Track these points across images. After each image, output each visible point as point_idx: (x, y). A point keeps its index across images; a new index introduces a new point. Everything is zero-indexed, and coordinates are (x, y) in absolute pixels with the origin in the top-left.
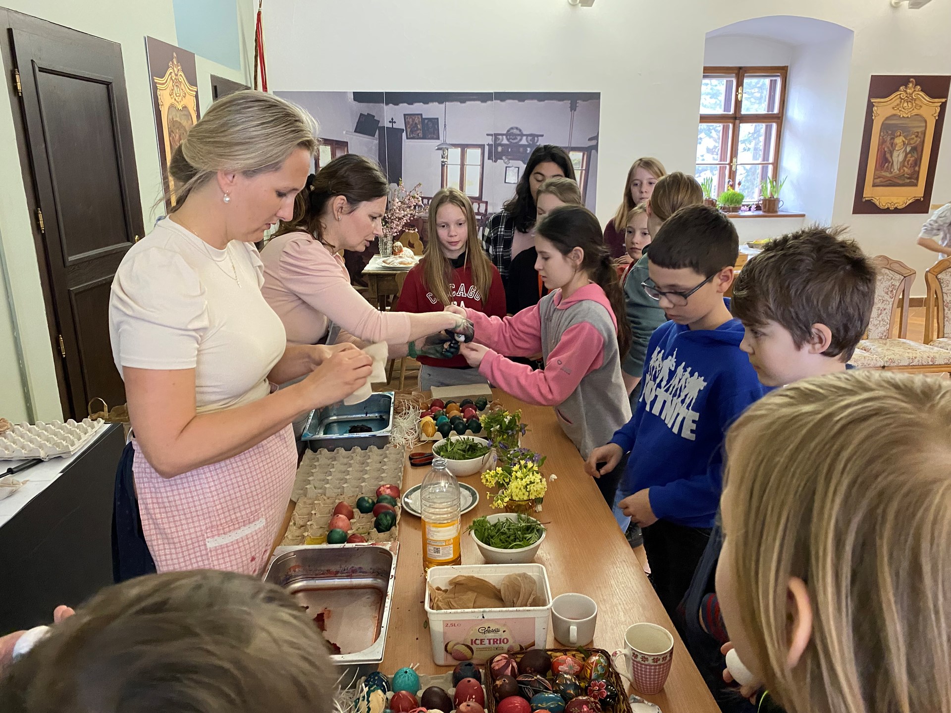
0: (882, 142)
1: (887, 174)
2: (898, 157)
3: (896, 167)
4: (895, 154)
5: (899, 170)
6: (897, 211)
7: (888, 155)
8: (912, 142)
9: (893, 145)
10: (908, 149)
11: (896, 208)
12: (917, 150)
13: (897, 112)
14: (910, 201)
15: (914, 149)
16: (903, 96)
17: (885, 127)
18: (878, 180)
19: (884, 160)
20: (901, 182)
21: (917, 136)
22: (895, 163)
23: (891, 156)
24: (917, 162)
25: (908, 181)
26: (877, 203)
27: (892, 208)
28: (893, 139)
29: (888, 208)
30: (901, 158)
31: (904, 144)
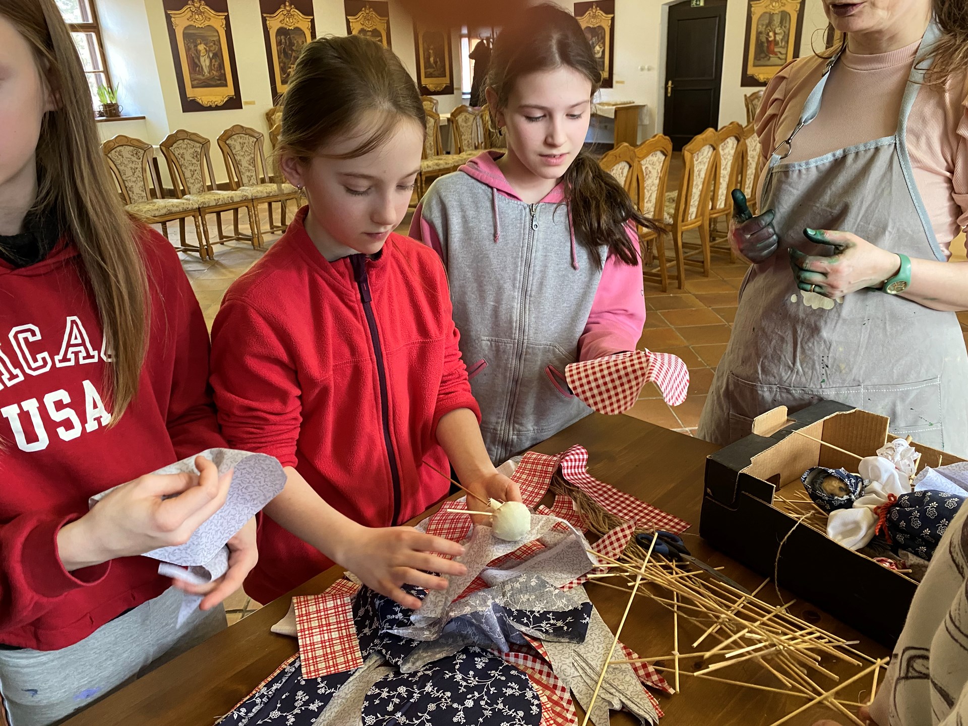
0: (188, 50)
1: (200, 77)
2: (205, 62)
3: (206, 70)
4: (202, 59)
5: (209, 73)
6: (217, 108)
7: (196, 60)
8: (212, 49)
9: (198, 52)
10: (211, 55)
11: (216, 105)
12: (218, 55)
13: (192, 23)
14: (226, 99)
15: (215, 55)
16: (193, 9)
17: (186, 36)
18: (195, 82)
19: (195, 65)
20: (214, 83)
21: (214, 44)
22: (204, 67)
23: (199, 61)
24: (221, 66)
25: (219, 82)
26: (200, 102)
27: (214, 106)
28: (196, 46)
29: (210, 106)
30: (208, 62)
31: (206, 51)
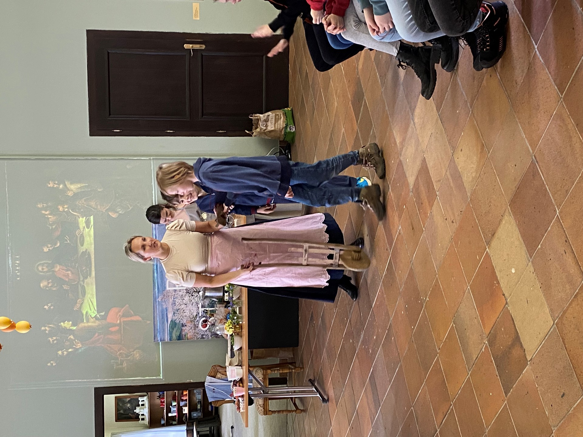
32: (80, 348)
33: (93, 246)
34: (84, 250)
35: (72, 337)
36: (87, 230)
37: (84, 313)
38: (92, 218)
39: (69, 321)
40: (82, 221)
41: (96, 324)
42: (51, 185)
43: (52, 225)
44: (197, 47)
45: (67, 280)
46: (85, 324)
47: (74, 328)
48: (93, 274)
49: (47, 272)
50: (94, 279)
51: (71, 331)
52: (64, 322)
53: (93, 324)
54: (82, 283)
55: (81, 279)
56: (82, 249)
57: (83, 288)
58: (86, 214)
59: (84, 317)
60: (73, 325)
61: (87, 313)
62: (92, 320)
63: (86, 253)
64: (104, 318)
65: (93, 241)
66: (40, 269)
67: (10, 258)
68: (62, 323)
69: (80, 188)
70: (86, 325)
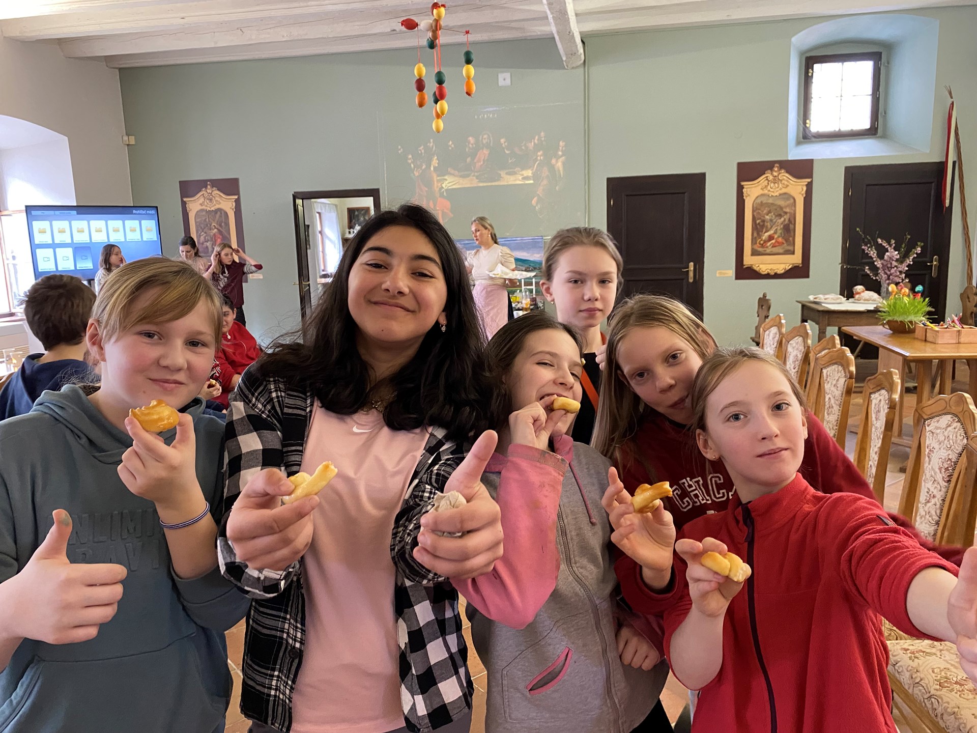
32: (414, 175)
33: (506, 184)
34: (502, 176)
35: (424, 167)
36: (520, 178)
37: (446, 177)
38: (532, 182)
39: (438, 163)
40: (529, 173)
41: (435, 188)
42: (561, 144)
43: (525, 144)
44: (691, 274)
45: (475, 161)
46: (435, 178)
47: (432, 169)
48: (481, 185)
49: (482, 143)
50: (476, 185)
51: (429, 166)
52: (437, 159)
53: (435, 185)
54: (473, 174)
55: (476, 174)
56: (503, 173)
57: (468, 176)
58: (535, 177)
59: (443, 178)
60: (435, 168)
61: (446, 180)
62: (440, 184)
63: (499, 178)
64: (441, 195)
65: (510, 183)
66: (485, 136)
67: (495, 109)
68: (436, 158)
69: (559, 171)
70: (435, 180)
